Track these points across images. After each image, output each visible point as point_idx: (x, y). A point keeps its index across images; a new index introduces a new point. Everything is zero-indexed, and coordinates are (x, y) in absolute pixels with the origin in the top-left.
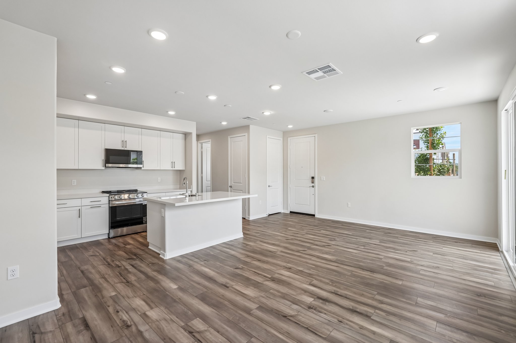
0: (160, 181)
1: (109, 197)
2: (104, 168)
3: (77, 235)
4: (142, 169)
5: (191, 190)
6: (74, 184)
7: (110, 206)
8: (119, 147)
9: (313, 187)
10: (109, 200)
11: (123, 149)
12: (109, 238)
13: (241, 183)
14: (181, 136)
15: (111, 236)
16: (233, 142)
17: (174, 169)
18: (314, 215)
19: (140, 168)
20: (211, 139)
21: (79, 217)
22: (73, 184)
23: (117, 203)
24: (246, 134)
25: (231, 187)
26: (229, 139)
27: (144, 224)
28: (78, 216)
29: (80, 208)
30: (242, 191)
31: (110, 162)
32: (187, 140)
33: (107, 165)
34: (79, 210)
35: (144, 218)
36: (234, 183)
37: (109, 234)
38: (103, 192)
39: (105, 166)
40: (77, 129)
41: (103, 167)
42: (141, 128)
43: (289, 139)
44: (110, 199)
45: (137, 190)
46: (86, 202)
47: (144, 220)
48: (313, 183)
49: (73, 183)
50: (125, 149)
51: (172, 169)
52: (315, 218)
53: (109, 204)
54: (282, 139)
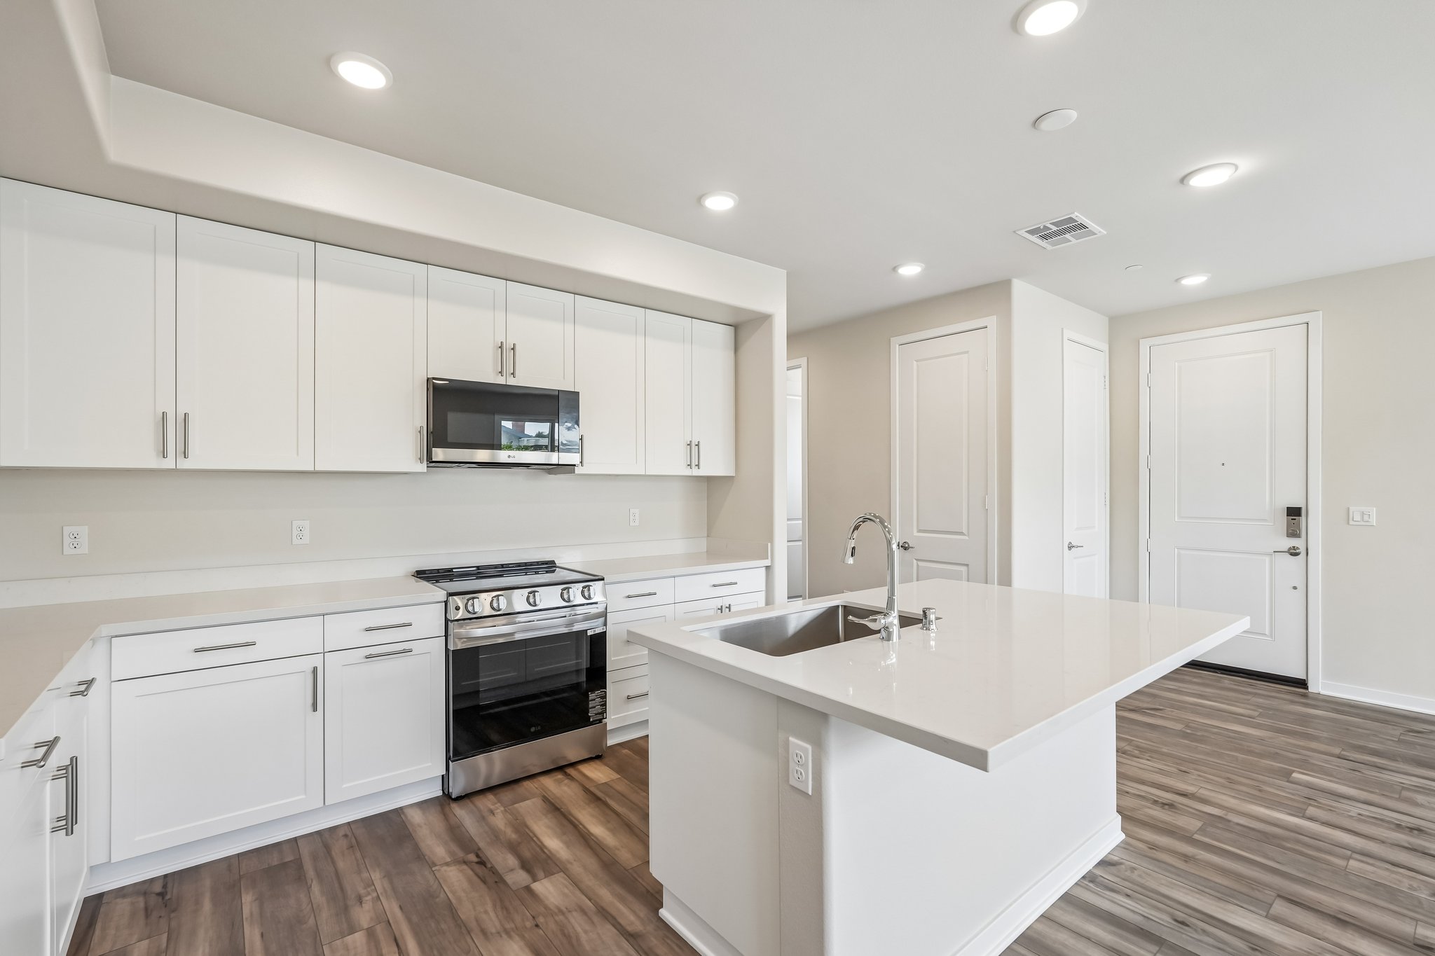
0: (637, 523)
1: (446, 603)
2: (423, 468)
3: (303, 797)
4: (578, 470)
5: (767, 562)
6: (301, 542)
7: (451, 648)
8: (484, 372)
9: (1294, 552)
10: (447, 621)
11: (501, 380)
12: (447, 795)
13: (962, 533)
14: (722, 334)
15: (455, 791)
16: (917, 361)
17: (696, 472)
18: (1302, 684)
19: (569, 468)
20: (806, 358)
21: (315, 709)
22: (296, 541)
23: (480, 632)
24: (992, 321)
25: (905, 547)
26: (896, 350)
27: (592, 724)
28: (310, 701)
29: (317, 661)
30: (967, 565)
31: (450, 439)
32: (744, 350)
33: (439, 454)
34: (315, 670)
35: (592, 696)
36: (919, 531)
37: (445, 779)
38: (421, 575)
39: (430, 460)
40: (307, 284)
41: (421, 460)
42: (572, 290)
43: (1145, 345)
44: (451, 616)
45: (553, 562)
46: (347, 630)
47: (591, 704)
48: (1293, 533)
49: (295, 532)
50: (512, 382)
51: (688, 472)
52: (1305, 696)
53: (446, 636)
54: (1105, 347)
